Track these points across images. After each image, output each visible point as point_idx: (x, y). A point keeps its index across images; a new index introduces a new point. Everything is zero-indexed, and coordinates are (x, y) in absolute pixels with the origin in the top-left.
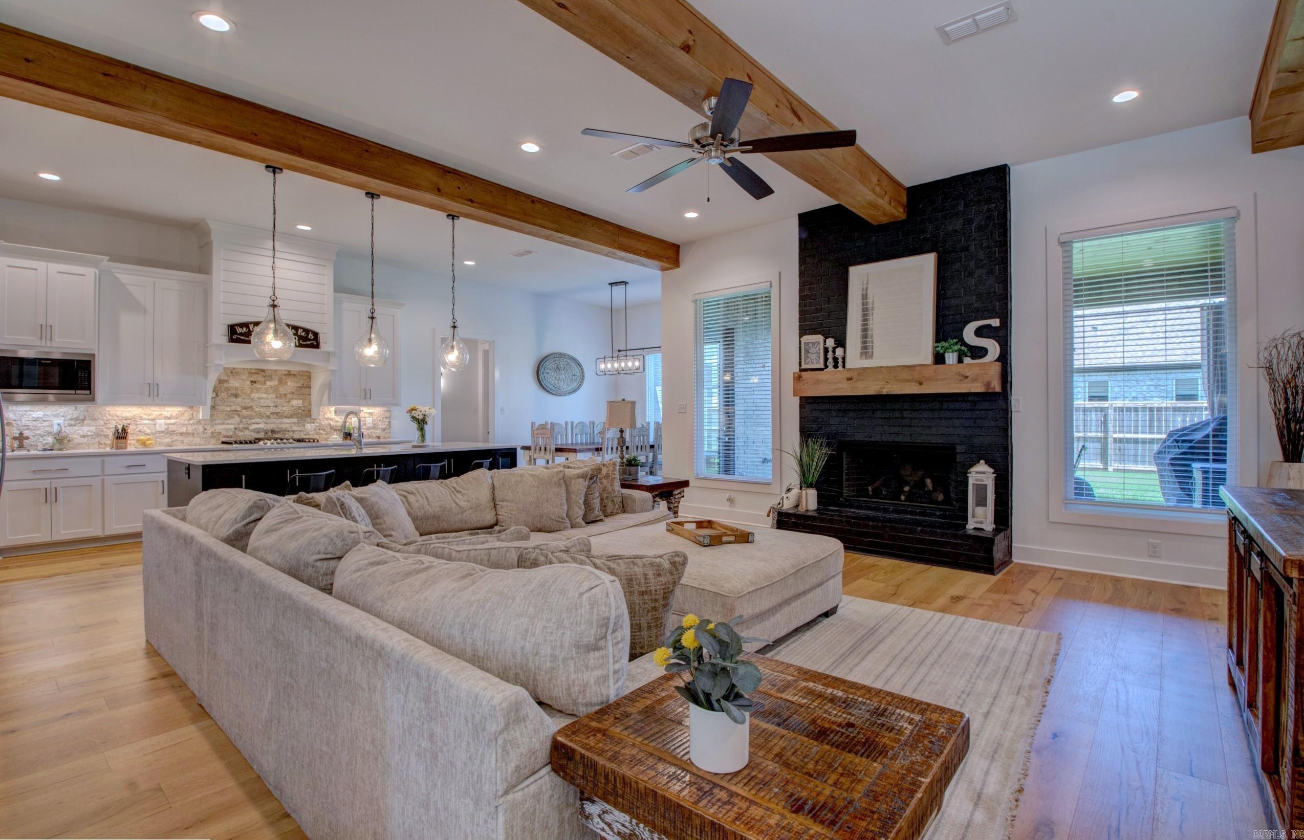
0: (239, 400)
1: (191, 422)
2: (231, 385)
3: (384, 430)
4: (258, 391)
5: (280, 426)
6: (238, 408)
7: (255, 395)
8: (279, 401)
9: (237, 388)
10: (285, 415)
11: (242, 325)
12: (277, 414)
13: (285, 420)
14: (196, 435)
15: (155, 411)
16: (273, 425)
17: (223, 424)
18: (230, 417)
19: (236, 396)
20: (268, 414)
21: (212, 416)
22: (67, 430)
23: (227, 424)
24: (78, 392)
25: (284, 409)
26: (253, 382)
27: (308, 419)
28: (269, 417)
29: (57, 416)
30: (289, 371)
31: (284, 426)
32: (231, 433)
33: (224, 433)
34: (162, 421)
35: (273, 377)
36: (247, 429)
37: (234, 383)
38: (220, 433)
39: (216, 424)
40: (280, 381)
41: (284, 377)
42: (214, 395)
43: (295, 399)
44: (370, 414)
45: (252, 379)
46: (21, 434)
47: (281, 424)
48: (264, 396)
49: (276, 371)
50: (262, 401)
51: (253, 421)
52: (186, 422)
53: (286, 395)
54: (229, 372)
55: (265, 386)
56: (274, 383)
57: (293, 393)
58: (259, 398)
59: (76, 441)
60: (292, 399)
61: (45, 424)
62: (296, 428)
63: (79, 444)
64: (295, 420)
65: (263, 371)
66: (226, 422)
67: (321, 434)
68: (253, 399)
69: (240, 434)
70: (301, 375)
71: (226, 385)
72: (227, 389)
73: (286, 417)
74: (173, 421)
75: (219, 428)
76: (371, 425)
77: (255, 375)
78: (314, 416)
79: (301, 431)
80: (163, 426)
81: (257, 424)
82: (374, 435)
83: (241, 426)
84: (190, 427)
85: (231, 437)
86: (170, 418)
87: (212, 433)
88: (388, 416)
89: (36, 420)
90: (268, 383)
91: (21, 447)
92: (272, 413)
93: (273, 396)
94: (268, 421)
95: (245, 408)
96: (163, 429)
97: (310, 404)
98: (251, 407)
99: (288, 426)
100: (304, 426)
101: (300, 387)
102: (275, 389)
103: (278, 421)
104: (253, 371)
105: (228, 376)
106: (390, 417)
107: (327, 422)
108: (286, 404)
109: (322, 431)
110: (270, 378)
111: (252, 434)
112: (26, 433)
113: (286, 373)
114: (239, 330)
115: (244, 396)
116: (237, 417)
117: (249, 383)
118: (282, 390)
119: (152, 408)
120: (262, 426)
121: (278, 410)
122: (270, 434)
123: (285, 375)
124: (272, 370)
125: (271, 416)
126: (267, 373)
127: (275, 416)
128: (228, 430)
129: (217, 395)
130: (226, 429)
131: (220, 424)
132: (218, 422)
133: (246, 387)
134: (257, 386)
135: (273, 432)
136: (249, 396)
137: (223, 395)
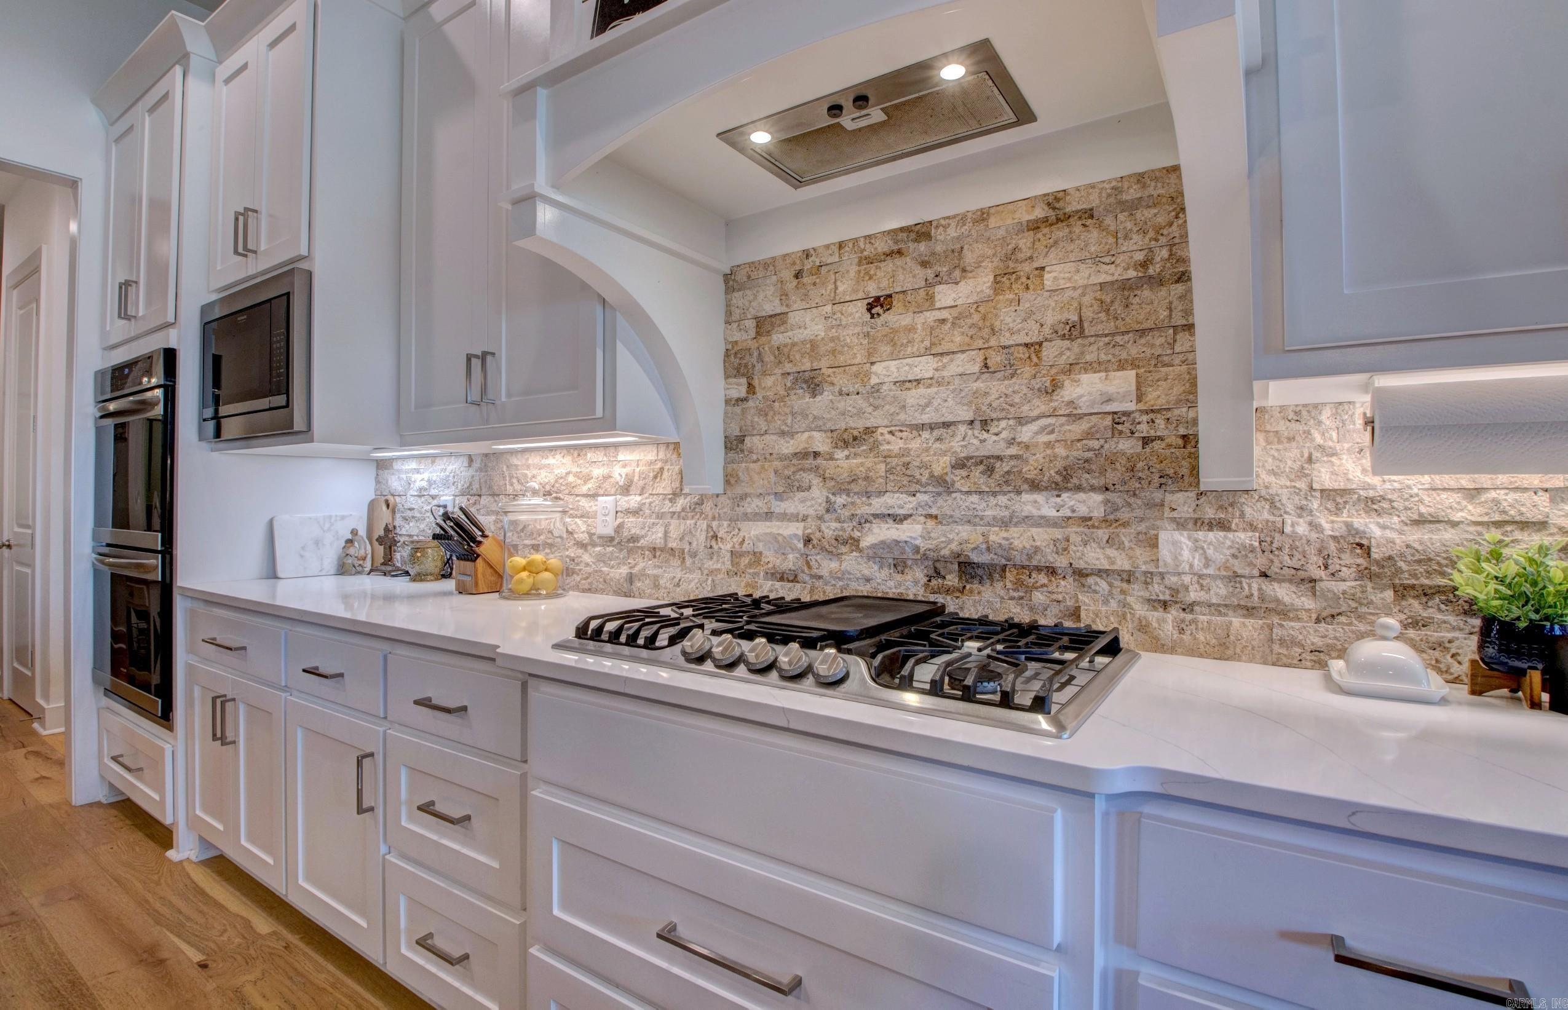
0: (826, 396)
1: (681, 502)
2: (799, 335)
4: (898, 344)
5: (997, 536)
6: (820, 442)
7: (886, 371)
8: (999, 389)
9: (816, 346)
12: (988, 463)
13: (1043, 505)
14: (689, 561)
15: (593, 461)
16: (964, 532)
17: (769, 515)
18: (792, 486)
19: (812, 383)
20: (941, 464)
21: (729, 478)
23: (784, 517)
25: (1026, 433)
26: (878, 304)
27: (1182, 502)
28: (944, 486)
30: (1053, 201)
31: (1021, 539)
32: (790, 562)
33: (771, 558)
34: (609, 501)
35: (969, 257)
36: (854, 543)
37: (808, 322)
39: (746, 517)
40: (1004, 278)
41: (1024, 242)
42: (741, 391)
43: (1090, 367)
45: (873, 289)
47: (1005, 524)
48: (925, 367)
49: (983, 216)
50: (914, 396)
51: (878, 504)
52: (667, 507)
53: (1036, 348)
54: (787, 274)
55: (931, 316)
56: (981, 283)
57: (1078, 332)
58: (903, 384)
60: (1070, 369)
62: (1094, 556)
64: (1091, 503)
65: (921, 232)
66: (779, 507)
67: (1284, 612)
68: (876, 389)
69: (827, 566)
70: (1131, 207)
71: (778, 338)
72: (782, 355)
73: (1035, 486)
74: (634, 500)
75: (754, 533)
77: (889, 265)
78: (1212, 477)
79: (1128, 577)
80: (610, 518)
81: (899, 519)
83: (830, 528)
84: (674, 522)
85: (795, 580)
86: (626, 490)
90: (945, 295)
92: (960, 464)
93: (967, 363)
94: (944, 505)
95: (849, 440)
96: (609, 531)
97: (1190, 396)
98: (869, 431)
99: (1042, 537)
100: (1153, 543)
101: (1125, 286)
102: (980, 325)
103: (993, 507)
104: (882, 246)
105: (784, 296)
107: (1330, 524)
108: (1040, 406)
109: (1284, 593)
110: (957, 266)
111: (870, 569)
113: (1040, 212)
116: (816, 481)
117: (858, 310)
118: (1017, 324)
120: (911, 532)
121: (992, 443)
122: (952, 580)
123: (1034, 226)
124: (962, 219)
125: (957, 478)
126: (943, 239)
127: (977, 472)
128: (782, 545)
129: (751, 388)
130: (775, 537)
131: (756, 517)
132: (754, 505)
133: (849, 336)
134: (893, 318)
135: (968, 569)
136: (863, 376)
137: (770, 384)
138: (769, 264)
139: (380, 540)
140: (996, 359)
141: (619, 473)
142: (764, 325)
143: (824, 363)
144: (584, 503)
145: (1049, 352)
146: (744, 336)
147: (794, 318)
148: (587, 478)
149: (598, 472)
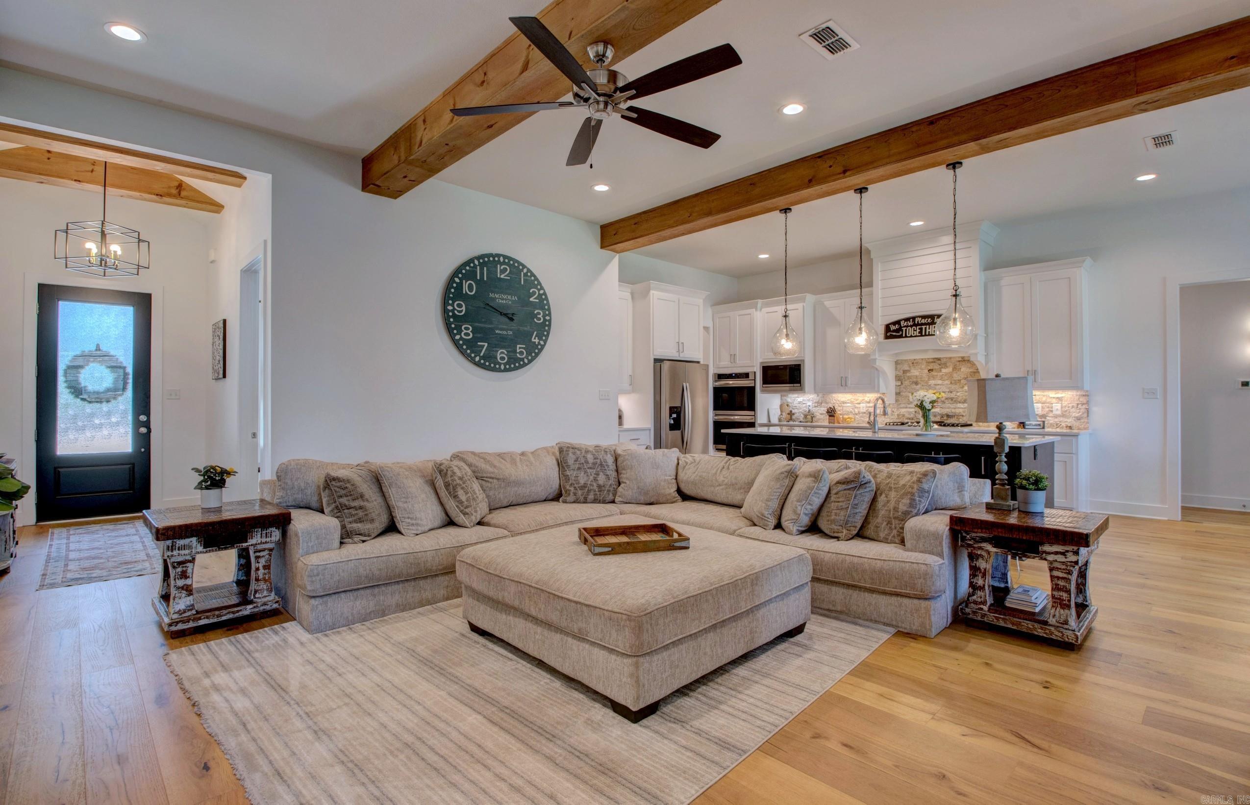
0: (919, 386)
2: (913, 374)
3: (1078, 419)
4: (934, 378)
5: (953, 410)
7: (932, 382)
8: (953, 387)
9: (916, 376)
10: (959, 399)
11: (894, 323)
12: (952, 399)
13: (959, 405)
14: (886, 417)
15: (860, 397)
16: (948, 410)
17: (906, 408)
19: (916, 383)
20: (943, 399)
21: (897, 401)
22: (813, 410)
24: (795, 385)
25: (958, 394)
26: (930, 370)
28: (943, 402)
29: (809, 400)
30: (963, 358)
31: (957, 411)
32: (912, 416)
33: (907, 415)
34: (864, 405)
35: (948, 365)
37: (915, 372)
38: (904, 415)
40: (955, 368)
41: (958, 363)
42: (900, 384)
44: (1060, 399)
45: (930, 368)
46: (791, 411)
48: (940, 382)
49: (950, 358)
50: (938, 387)
53: (960, 380)
54: (910, 363)
55: (941, 374)
56: (949, 370)
57: (965, 379)
58: (935, 385)
59: (818, 417)
61: (804, 405)
63: (819, 419)
65: (939, 359)
68: (930, 385)
71: (908, 374)
72: (909, 378)
73: (960, 402)
74: (871, 405)
75: (903, 411)
76: (1059, 412)
77: (932, 364)
80: (864, 408)
82: (1063, 424)
86: (868, 402)
87: (898, 415)
88: (1085, 401)
89: (800, 403)
90: (944, 370)
91: (791, 419)
92: (947, 399)
93: (947, 382)
94: (943, 406)
96: (864, 411)
99: (961, 410)
102: (950, 376)
103: (952, 406)
104: (931, 360)
105: (910, 367)
106: (1088, 403)
108: (961, 390)
110: (945, 365)
112: (793, 411)
113: (960, 359)
114: (893, 328)
115: (922, 383)
117: (926, 371)
118: (956, 376)
119: (858, 395)
121: (952, 395)
122: (945, 418)
123: (959, 361)
124: (946, 358)
125: (946, 401)
126: (943, 361)
127: (950, 401)
128: (910, 413)
129: (902, 383)
130: (908, 412)
131: (903, 408)
132: (902, 406)
133: (924, 375)
134: (934, 373)
135: (948, 416)
136: (927, 382)
137: (906, 383)
138: (905, 360)
139: (788, 414)
140: (953, 382)
141: (867, 399)
142: (905, 372)
143: (919, 380)
144: (857, 405)
145: (962, 381)
146: (900, 373)
147: (912, 371)
148: (857, 400)
149: (861, 399)
